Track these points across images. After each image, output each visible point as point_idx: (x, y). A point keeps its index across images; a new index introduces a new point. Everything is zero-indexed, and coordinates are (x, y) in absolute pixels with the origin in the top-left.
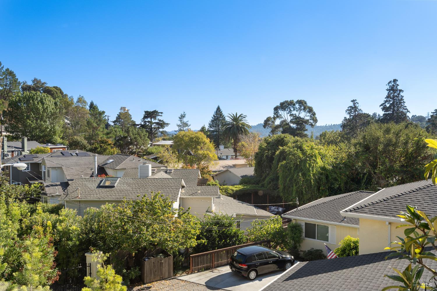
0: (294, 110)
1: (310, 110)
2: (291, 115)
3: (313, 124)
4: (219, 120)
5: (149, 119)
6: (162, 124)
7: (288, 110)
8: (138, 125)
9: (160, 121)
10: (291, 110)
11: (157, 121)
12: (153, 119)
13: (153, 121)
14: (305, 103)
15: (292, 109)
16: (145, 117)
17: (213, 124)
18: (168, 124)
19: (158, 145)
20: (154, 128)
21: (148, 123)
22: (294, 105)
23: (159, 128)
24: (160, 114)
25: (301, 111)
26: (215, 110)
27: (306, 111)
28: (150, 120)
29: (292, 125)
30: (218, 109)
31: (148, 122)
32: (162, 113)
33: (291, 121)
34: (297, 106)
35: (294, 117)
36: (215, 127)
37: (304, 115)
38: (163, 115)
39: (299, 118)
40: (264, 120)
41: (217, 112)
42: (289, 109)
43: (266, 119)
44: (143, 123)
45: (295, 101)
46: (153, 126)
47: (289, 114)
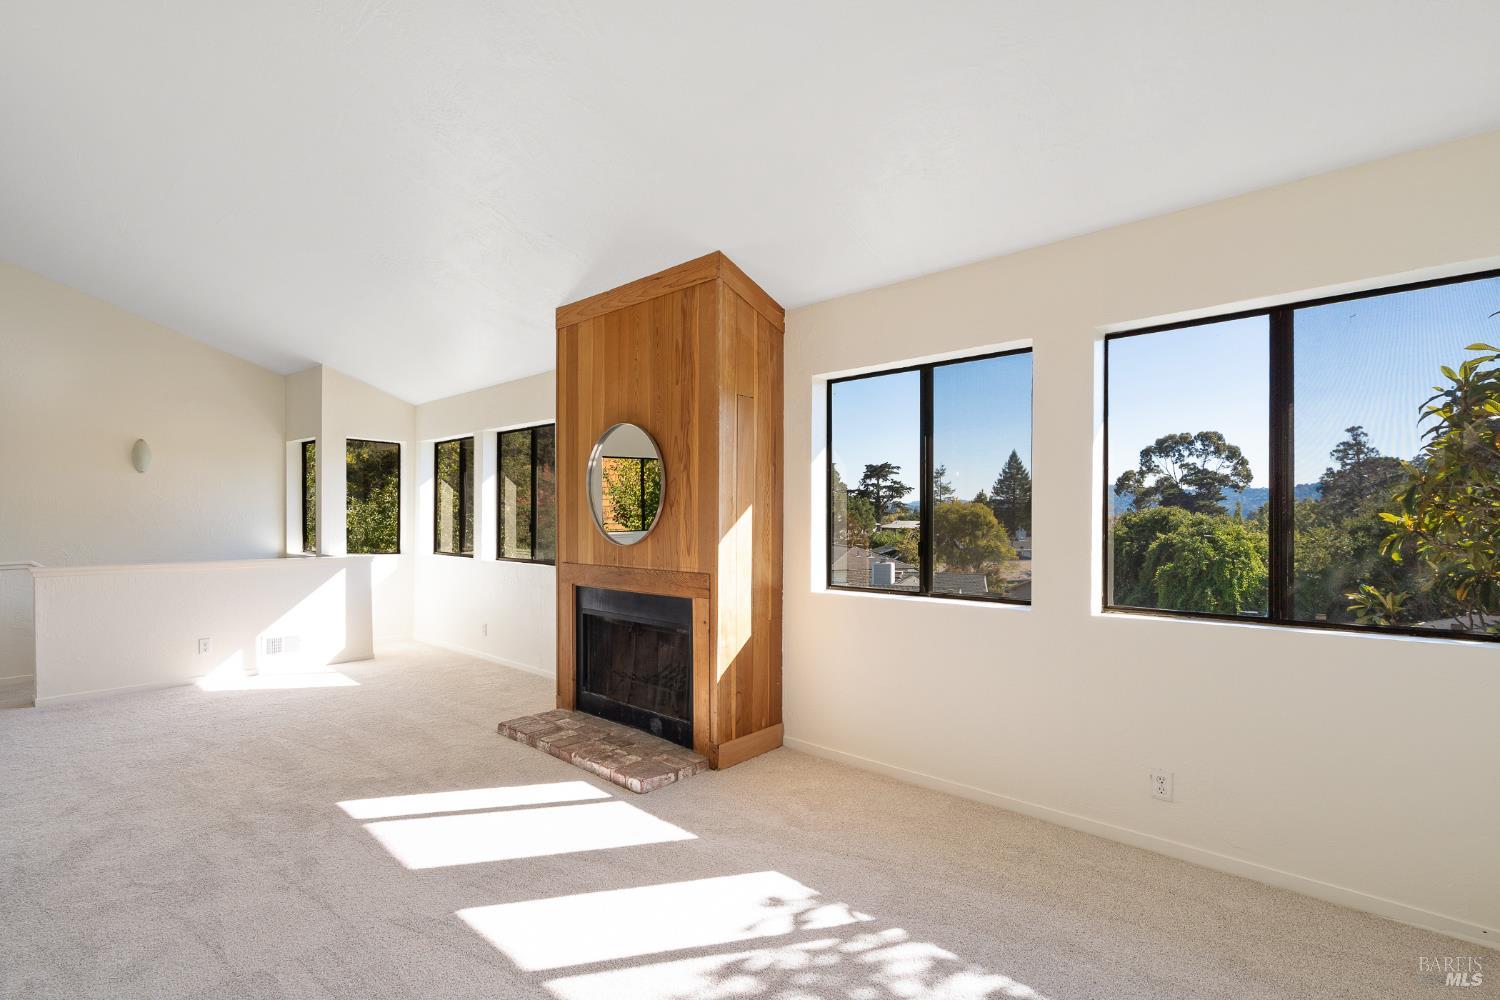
0: (1191, 454)
1: (1233, 453)
2: (1181, 466)
3: (1241, 484)
4: (1015, 480)
5: (874, 481)
6: (898, 490)
7: (1174, 455)
8: (853, 491)
9: (895, 482)
10: (1181, 455)
11: (888, 483)
12: (881, 480)
13: (882, 483)
14: (1220, 438)
15: (1186, 453)
16: (867, 477)
17: (1001, 487)
18: (910, 489)
19: (894, 530)
20: (884, 497)
21: (871, 488)
22: (1191, 443)
23: (892, 497)
24: (895, 470)
25: (1210, 457)
26: (1007, 459)
27: (1223, 456)
28: (876, 482)
29: (1185, 487)
30: (1014, 457)
31: (873, 485)
32: (899, 467)
33: (1184, 480)
34: (1198, 445)
35: (1191, 469)
36: (1007, 493)
37: (1215, 464)
38: (900, 471)
39: (1205, 472)
40: (1117, 477)
41: (1009, 463)
42: (1177, 454)
43: (1121, 475)
44: (862, 488)
45: (1194, 434)
46: (881, 494)
47: (1179, 464)
